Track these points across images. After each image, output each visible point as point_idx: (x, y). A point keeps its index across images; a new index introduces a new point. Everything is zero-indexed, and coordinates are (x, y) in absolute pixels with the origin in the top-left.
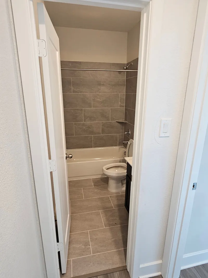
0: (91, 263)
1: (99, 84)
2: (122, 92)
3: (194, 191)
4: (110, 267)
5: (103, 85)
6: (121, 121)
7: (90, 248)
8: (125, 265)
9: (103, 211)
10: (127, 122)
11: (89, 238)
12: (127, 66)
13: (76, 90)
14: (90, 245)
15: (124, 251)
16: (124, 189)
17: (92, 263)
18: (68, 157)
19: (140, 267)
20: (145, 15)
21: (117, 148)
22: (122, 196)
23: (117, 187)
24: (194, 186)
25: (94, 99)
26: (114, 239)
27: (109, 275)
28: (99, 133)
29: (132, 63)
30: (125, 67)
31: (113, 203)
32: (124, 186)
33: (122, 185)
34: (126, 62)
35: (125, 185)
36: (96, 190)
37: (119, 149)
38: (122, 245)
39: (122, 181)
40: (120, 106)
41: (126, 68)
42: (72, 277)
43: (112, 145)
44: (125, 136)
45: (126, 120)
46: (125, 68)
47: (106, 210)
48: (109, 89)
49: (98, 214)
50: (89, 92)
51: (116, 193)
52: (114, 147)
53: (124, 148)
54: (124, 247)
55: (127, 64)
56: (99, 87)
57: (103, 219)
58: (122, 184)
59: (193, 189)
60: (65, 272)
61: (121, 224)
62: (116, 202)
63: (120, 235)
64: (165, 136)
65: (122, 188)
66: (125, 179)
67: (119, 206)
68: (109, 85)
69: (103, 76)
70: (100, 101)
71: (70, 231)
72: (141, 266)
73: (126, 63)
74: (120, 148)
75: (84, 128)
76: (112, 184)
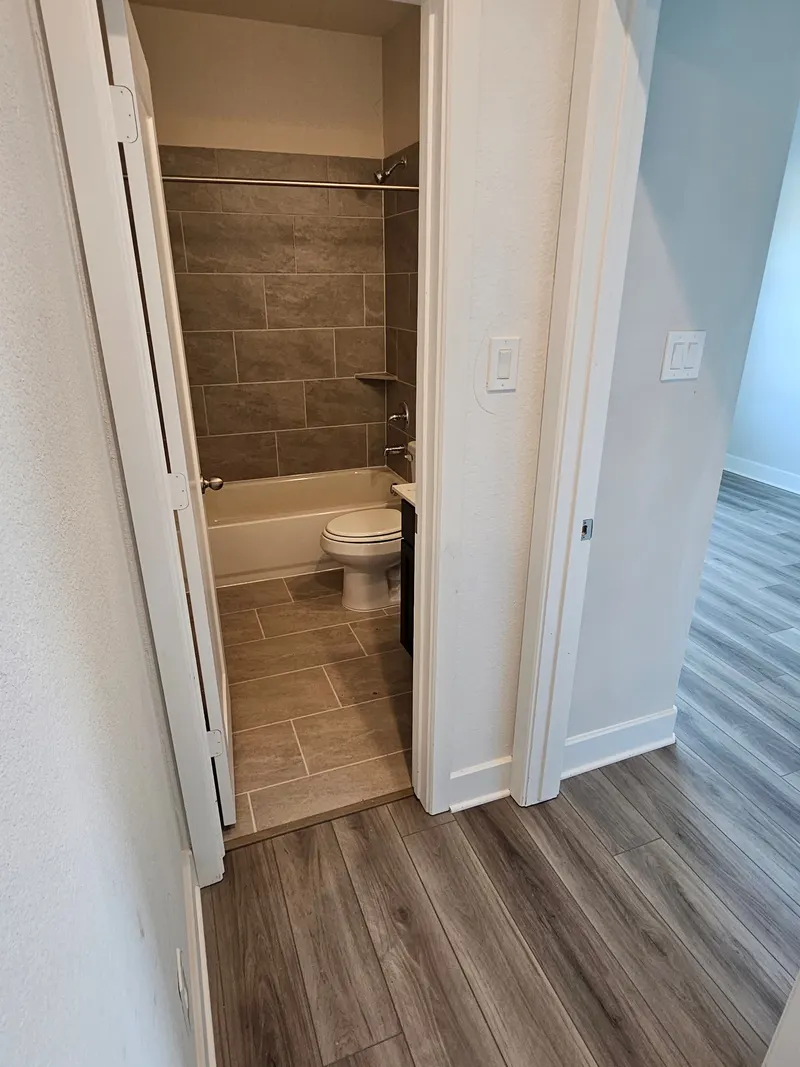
0: (307, 793)
1: (288, 236)
2: (375, 269)
3: (587, 543)
4: (368, 796)
5: (303, 241)
6: (375, 374)
7: (301, 760)
8: (410, 786)
9: (333, 666)
10: (396, 378)
11: (294, 738)
12: (386, 169)
13: (202, 261)
14: (300, 755)
15: (405, 757)
16: (396, 599)
17: (311, 795)
18: (210, 485)
19: (452, 777)
20: (432, 18)
21: (364, 473)
22: (390, 620)
23: (372, 597)
24: (585, 529)
25: (272, 295)
26: (374, 730)
27: (363, 813)
28: (300, 423)
29: (403, 158)
30: (378, 172)
31: (362, 642)
32: (396, 592)
33: (390, 588)
34: (380, 154)
35: (398, 589)
36: (302, 612)
37: (373, 476)
38: (399, 744)
39: (387, 573)
40: (366, 320)
41: (384, 176)
42: (255, 831)
43: (346, 465)
44: (389, 428)
45: (391, 371)
46: (380, 177)
47: (342, 662)
48: (325, 255)
49: (316, 676)
50: (249, 269)
51: (371, 614)
52: (356, 472)
53: (387, 471)
54: (404, 747)
55: (388, 161)
56: (288, 250)
57: (334, 685)
58: (390, 585)
59: (583, 538)
60: (234, 822)
61: (390, 694)
62: (371, 640)
63: (390, 721)
64: (502, 388)
65: (390, 597)
66: (395, 568)
67: (382, 647)
68: (325, 240)
69: (302, 205)
70: (295, 304)
71: (233, 727)
72: (454, 775)
73: (382, 156)
74: (375, 472)
75: (242, 403)
76: (357, 587)
